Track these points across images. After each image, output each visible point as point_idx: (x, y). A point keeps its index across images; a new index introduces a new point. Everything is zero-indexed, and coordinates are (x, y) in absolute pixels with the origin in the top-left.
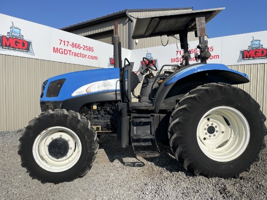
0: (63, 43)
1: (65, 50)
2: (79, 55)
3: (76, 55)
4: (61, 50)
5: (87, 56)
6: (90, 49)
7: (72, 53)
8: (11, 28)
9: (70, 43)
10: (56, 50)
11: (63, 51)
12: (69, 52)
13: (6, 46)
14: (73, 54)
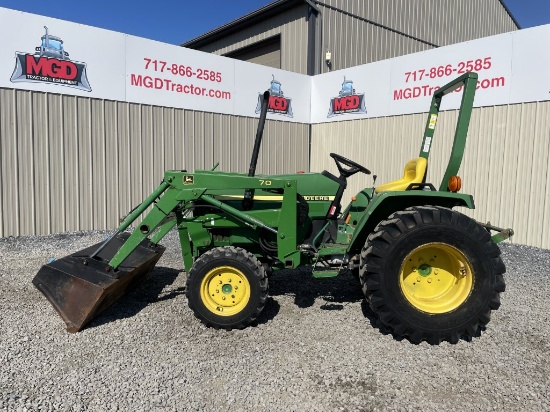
0: (152, 65)
1: (156, 79)
2: (187, 89)
3: (180, 88)
4: (148, 80)
5: (207, 92)
6: (214, 76)
7: (173, 85)
8: (42, 38)
9: (169, 65)
10: (137, 80)
11: (153, 82)
12: (165, 84)
13: (34, 74)
14: (175, 87)
